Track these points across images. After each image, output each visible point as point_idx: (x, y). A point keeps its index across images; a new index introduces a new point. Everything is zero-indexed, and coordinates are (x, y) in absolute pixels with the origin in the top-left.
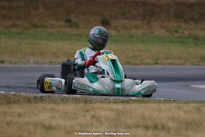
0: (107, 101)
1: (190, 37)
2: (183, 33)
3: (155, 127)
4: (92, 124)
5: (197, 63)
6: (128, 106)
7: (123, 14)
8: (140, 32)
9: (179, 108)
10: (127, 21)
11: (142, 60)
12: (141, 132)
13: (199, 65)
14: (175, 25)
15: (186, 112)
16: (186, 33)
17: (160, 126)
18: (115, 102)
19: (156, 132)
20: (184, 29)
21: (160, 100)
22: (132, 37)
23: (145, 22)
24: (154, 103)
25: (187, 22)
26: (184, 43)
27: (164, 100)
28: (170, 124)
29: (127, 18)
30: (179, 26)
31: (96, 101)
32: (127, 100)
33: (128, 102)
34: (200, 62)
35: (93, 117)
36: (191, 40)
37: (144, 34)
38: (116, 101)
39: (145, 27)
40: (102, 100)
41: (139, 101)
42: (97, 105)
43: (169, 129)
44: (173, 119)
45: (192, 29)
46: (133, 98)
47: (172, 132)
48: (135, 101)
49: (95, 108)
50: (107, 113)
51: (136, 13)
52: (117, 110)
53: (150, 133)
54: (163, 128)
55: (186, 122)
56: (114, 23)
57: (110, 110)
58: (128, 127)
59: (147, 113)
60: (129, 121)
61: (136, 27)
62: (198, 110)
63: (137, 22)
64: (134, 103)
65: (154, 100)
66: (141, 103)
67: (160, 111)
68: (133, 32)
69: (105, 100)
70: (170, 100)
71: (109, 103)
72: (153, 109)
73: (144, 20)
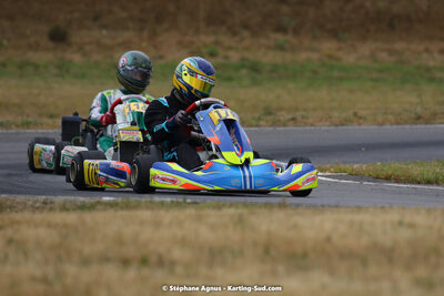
0: (48, 206)
1: (243, 66)
2: (226, 58)
3: (144, 261)
4: (6, 257)
5: (254, 122)
6: (88, 217)
7: (96, 18)
9: (199, 218)
10: (105, 32)
12: (111, 272)
13: (257, 126)
14: (209, 39)
15: (213, 227)
16: (234, 56)
17: (154, 259)
18: (64, 208)
19: (145, 271)
20: (230, 48)
21: (162, 203)
23: (145, 34)
24: (148, 208)
25: (235, 34)
26: (230, 79)
27: (172, 202)
28: (177, 254)
29: (105, 27)
30: (217, 43)
31: (25, 206)
32: (91, 204)
33: (92, 207)
34: (259, 119)
35: (10, 241)
36: (244, 72)
38: (68, 206)
40: (37, 205)
41: (117, 204)
42: (27, 215)
43: (173, 264)
44: (183, 242)
45: (246, 49)
46: (106, 199)
47: (179, 270)
48: (111, 205)
49: (18, 223)
50: (42, 232)
51: (124, 15)
52: (65, 226)
53: (132, 273)
54: (161, 262)
55: (211, 250)
56: (77, 36)
57: (49, 225)
58: (85, 262)
59: (128, 231)
60: (87, 250)
62: (240, 221)
64: (105, 209)
65: (151, 202)
66: (122, 208)
67: (157, 224)
69: (45, 203)
70: (185, 201)
71: (51, 209)
72: (142, 223)
73: (141, 29)
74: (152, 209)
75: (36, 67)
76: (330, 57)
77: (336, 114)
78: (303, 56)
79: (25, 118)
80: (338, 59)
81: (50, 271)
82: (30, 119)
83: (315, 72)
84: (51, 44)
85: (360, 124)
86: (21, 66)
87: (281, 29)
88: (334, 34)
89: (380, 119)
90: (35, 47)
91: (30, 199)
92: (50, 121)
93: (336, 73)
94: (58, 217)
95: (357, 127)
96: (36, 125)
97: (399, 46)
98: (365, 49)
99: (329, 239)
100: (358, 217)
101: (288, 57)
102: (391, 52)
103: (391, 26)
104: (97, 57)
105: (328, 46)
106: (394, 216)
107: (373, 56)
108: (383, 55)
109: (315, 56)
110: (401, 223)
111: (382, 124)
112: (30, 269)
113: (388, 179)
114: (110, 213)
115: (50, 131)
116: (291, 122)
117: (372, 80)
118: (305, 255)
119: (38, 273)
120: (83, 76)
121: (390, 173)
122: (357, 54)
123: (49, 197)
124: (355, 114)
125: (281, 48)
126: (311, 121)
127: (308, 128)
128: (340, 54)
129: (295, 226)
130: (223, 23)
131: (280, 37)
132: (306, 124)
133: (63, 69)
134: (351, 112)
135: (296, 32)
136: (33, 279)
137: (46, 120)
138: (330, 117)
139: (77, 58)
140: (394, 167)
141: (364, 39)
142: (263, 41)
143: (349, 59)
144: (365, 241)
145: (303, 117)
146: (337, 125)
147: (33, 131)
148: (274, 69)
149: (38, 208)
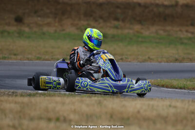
3: (58, 119)
6: (33, 99)
7: (36, 12)
8: (51, 30)
9: (82, 101)
10: (39, 19)
11: (52, 56)
12: (43, 124)
15: (88, 105)
17: (62, 118)
18: (22, 95)
19: (58, 124)
21: (65, 94)
22: (44, 34)
23: (57, 20)
24: (59, 96)
25: (96, 21)
27: (69, 94)
28: (72, 116)
29: (39, 16)
31: (4, 94)
32: (34, 94)
33: (34, 95)
37: (56, 31)
39: (57, 24)
40: (10, 94)
41: (45, 94)
42: (5, 98)
43: (70, 121)
44: (74, 112)
46: (40, 92)
48: (41, 94)
49: (2, 101)
50: (13, 106)
51: (48, 11)
52: (23, 103)
53: (52, 125)
54: (65, 120)
55: (87, 115)
56: (27, 20)
57: (16, 103)
58: (32, 119)
59: (51, 106)
60: (33, 114)
61: (49, 24)
62: (100, 103)
63: (49, 20)
64: (40, 96)
65: (60, 94)
66: (47, 96)
67: (63, 104)
68: (45, 29)
69: (13, 93)
70: (75, 94)
71: (16, 96)
72: (57, 103)
73: (56, 18)
74: (61, 97)
75: (9, 33)
76: (138, 32)
77: (140, 57)
78: (126, 31)
79: (4, 55)
80: (142, 33)
81: (16, 123)
82: (6, 56)
83: (131, 39)
84: (15, 23)
85: (151, 62)
86: (2, 32)
87: (117, 19)
88: (140, 22)
89: (160, 60)
90: (8, 24)
91: (7, 91)
92: (15, 57)
93: (140, 39)
94: (20, 99)
95: (149, 63)
96: (8, 58)
97: (168, 28)
98: (153, 29)
99: (139, 112)
100: (152, 103)
101: (120, 31)
102: (165, 31)
103: (165, 19)
104: (35, 29)
105: (137, 27)
106: (167, 103)
107: (157, 33)
108: (161, 32)
109: (131, 31)
110: (170, 106)
111: (161, 62)
112: (7, 121)
113: (163, 86)
114: (42, 98)
115: (15, 61)
116: (121, 60)
117: (156, 43)
118: (128, 119)
119: (11, 124)
120: (29, 37)
121: (164, 83)
122: (150, 31)
123: (15, 90)
124: (149, 58)
125: (117, 28)
126: (129, 60)
127: (128, 63)
128: (142, 31)
129: (124, 106)
130: (91, 16)
131: (116, 23)
132: (127, 61)
133: (20, 34)
134: (147, 57)
135: (123, 21)
136: (9, 126)
137: (13, 57)
138: (138, 58)
139: (27, 29)
140: (166, 81)
141: (153, 24)
142: (109, 24)
143: (146, 33)
144: (155, 113)
145: (126, 58)
146: (141, 62)
147: (7, 61)
148: (113, 37)
149: (10, 95)
